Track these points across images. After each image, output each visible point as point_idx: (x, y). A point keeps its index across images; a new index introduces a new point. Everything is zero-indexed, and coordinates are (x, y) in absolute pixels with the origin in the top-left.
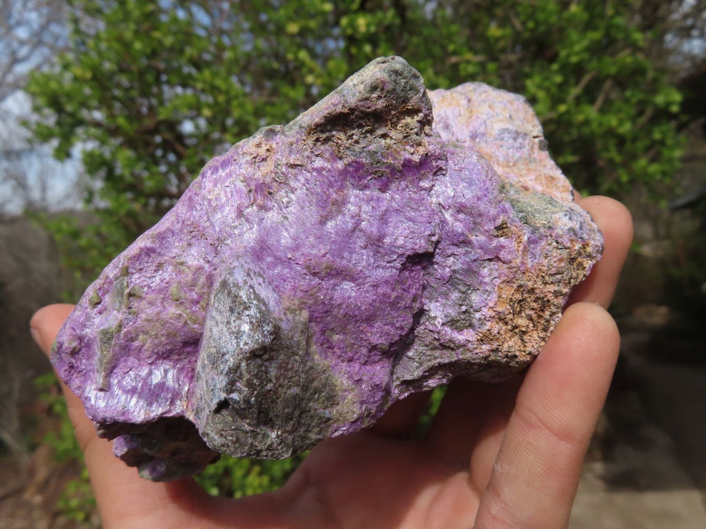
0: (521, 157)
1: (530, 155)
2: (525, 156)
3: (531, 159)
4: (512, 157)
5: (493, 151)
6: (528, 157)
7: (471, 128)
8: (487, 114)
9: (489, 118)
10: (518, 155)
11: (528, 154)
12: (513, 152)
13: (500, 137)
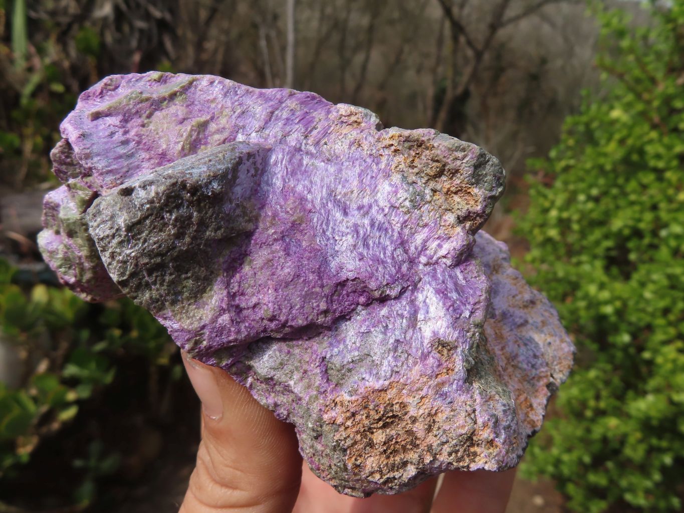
0: (525, 370)
1: (534, 378)
2: (529, 374)
3: (532, 382)
4: (519, 362)
5: (509, 338)
6: (531, 378)
7: (511, 310)
8: (535, 322)
9: (532, 325)
10: (525, 366)
11: (533, 375)
12: (523, 360)
13: (526, 342)
